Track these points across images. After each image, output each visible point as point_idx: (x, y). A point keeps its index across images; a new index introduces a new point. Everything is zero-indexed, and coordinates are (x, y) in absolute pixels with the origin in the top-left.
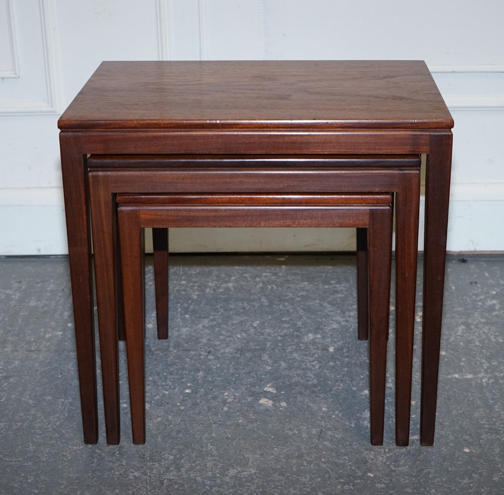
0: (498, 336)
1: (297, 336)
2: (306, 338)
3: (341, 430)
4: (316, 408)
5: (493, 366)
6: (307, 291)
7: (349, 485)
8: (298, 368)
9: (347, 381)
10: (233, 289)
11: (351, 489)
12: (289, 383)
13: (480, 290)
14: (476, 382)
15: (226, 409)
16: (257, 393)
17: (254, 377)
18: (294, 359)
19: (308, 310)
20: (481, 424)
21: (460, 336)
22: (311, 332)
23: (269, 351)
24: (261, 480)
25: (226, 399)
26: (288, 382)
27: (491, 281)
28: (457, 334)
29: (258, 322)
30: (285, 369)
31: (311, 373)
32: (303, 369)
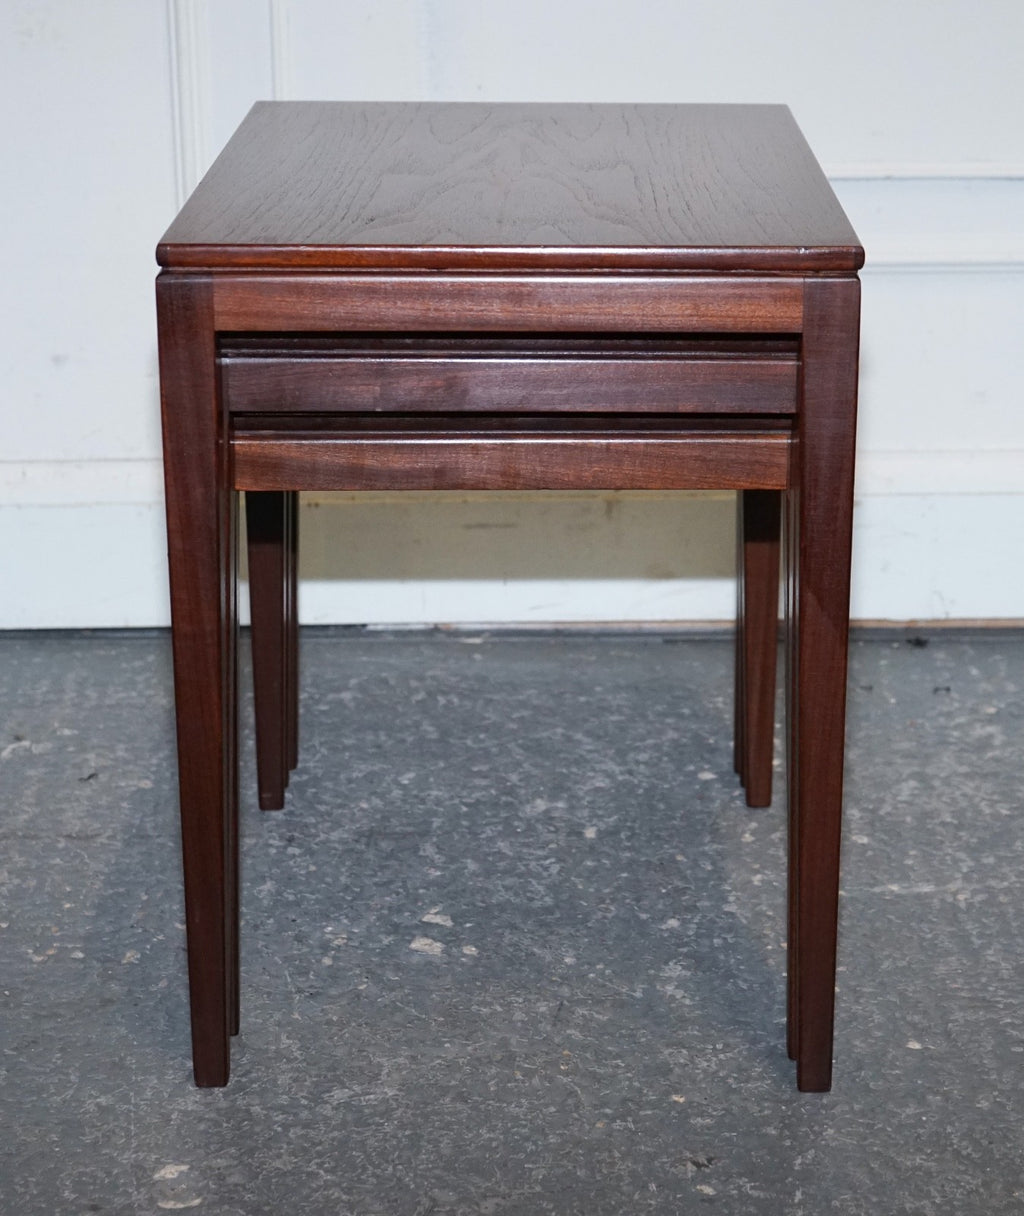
0: (997, 802)
1: (508, 805)
2: (528, 808)
3: (608, 1005)
4: (549, 958)
5: (985, 865)
6: (535, 707)
7: (626, 1121)
8: (506, 872)
9: (628, 901)
10: (352, 705)
11: (630, 1130)
12: (484, 905)
13: (956, 705)
14: (943, 901)
15: (327, 961)
16: (406, 927)
17: (398, 894)
18: (499, 852)
19: (537, 749)
20: (952, 990)
21: (905, 802)
22: (542, 798)
23: (438, 836)
24: (410, 1112)
25: (330, 941)
26: (483, 902)
27: (984, 686)
28: (899, 798)
29: (411, 775)
30: (474, 874)
31: (539, 884)
32: (520, 876)
